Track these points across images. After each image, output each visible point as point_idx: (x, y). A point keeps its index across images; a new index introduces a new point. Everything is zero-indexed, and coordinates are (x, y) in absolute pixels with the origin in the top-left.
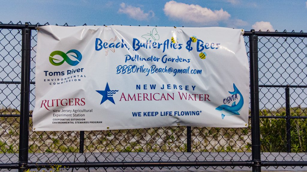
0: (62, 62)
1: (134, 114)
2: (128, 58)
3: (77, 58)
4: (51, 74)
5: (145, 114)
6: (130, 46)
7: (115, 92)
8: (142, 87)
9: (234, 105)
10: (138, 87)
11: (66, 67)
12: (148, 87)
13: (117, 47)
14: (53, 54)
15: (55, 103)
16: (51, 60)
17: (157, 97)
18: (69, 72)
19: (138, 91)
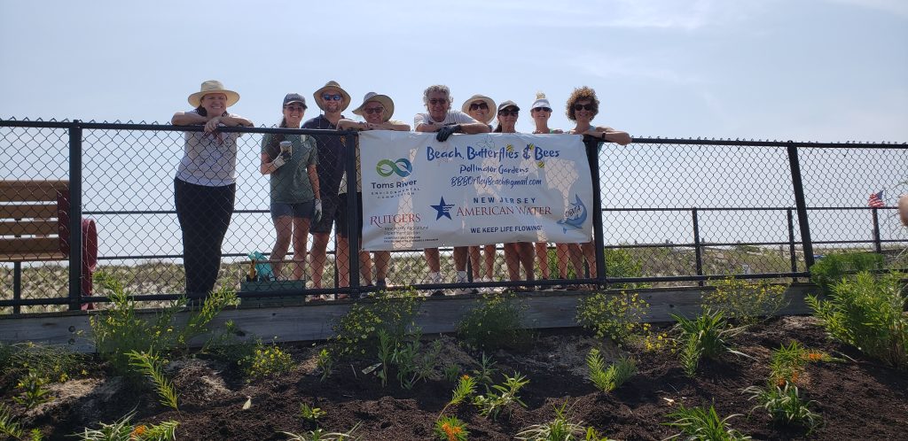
0: (391, 173)
1: (473, 231)
2: (463, 168)
3: (407, 168)
4: (380, 186)
5: (484, 230)
6: (464, 154)
7: (451, 206)
8: (480, 200)
9: (577, 219)
10: (476, 200)
11: (395, 177)
12: (486, 200)
13: (450, 156)
14: (380, 164)
15: (387, 218)
16: (379, 170)
17: (497, 211)
18: (399, 185)
19: (476, 205)
